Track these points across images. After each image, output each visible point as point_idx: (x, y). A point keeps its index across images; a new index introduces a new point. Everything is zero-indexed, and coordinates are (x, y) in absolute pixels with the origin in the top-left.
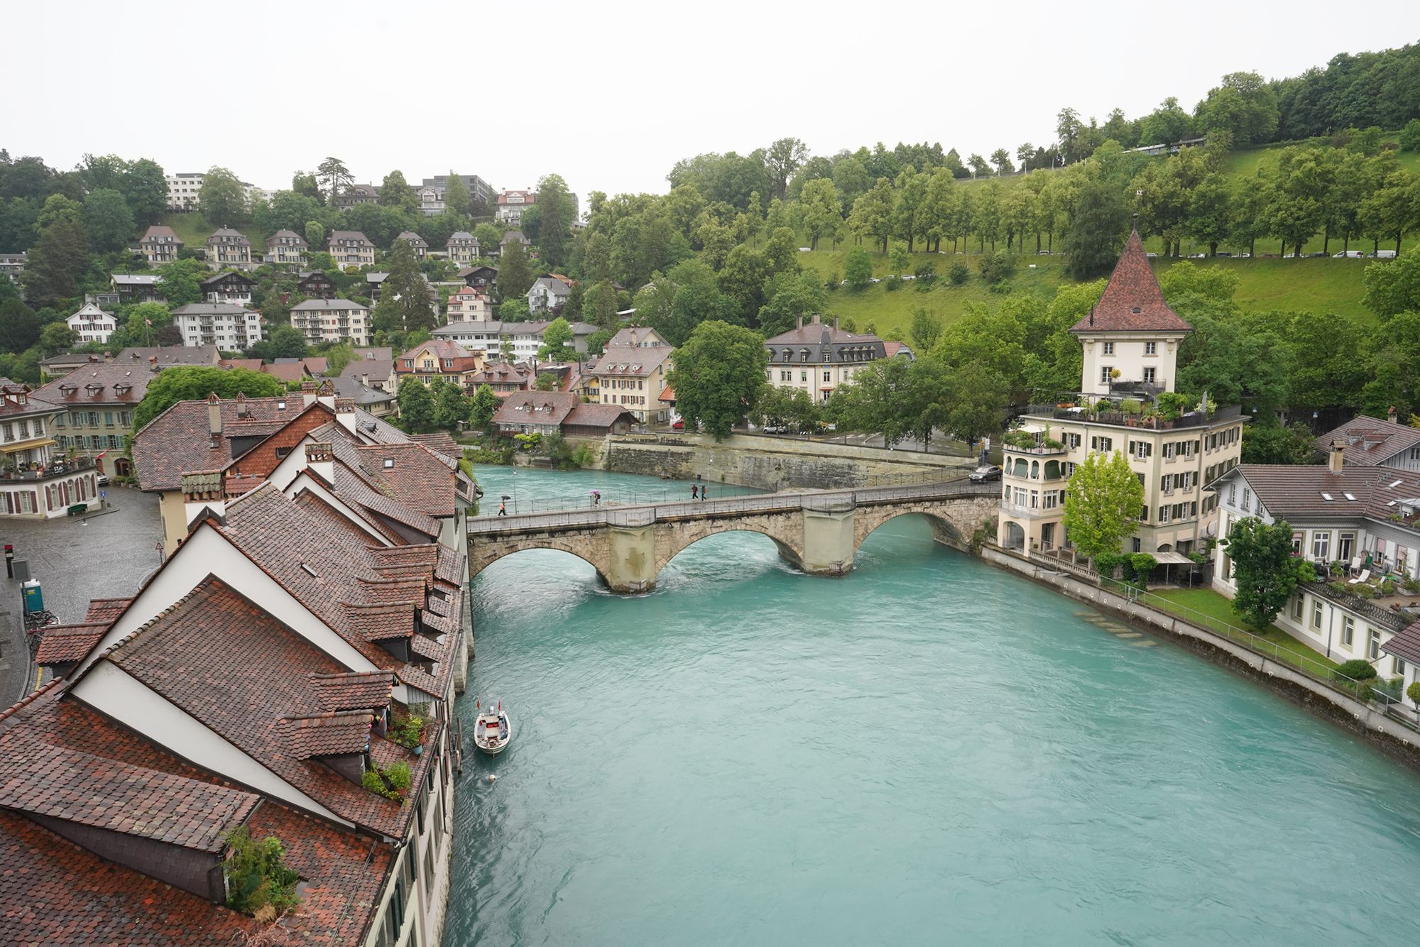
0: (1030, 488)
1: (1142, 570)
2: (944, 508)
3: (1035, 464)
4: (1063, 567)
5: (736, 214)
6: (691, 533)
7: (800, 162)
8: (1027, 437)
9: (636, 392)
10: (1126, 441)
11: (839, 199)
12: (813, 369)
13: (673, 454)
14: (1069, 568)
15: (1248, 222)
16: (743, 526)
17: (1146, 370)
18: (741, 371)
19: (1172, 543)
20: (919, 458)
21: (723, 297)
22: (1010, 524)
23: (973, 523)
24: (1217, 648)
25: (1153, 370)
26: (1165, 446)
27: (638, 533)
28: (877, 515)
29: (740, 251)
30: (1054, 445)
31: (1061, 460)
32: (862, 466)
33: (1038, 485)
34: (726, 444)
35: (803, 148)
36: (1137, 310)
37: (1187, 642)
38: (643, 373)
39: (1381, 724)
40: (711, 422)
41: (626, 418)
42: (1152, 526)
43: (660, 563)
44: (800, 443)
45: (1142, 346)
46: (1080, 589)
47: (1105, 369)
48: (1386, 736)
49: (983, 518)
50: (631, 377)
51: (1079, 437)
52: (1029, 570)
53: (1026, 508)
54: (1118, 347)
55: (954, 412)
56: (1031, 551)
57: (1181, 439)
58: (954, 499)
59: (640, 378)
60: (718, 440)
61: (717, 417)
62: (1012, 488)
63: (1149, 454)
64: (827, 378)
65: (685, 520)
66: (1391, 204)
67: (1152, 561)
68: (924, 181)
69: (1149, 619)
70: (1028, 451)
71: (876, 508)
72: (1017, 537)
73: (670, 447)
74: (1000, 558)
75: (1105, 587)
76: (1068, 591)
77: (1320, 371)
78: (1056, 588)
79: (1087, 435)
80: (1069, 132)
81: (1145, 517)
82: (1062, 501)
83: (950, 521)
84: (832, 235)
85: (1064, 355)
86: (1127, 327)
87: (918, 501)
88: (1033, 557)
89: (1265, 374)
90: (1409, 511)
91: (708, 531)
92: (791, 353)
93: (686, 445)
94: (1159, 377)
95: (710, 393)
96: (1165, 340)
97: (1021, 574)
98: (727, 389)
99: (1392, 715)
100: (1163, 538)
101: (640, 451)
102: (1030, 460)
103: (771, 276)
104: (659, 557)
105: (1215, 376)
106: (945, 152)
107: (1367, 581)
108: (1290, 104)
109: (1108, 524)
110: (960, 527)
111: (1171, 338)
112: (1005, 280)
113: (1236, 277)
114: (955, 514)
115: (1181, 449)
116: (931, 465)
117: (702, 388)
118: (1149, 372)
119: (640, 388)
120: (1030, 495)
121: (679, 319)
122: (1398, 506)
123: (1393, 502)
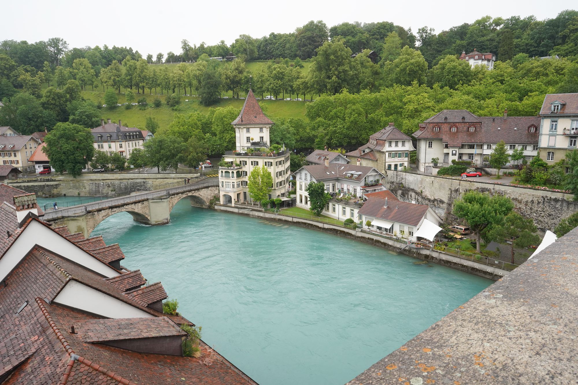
0: (231, 181)
1: (278, 204)
2: (199, 193)
3: (233, 172)
4: (248, 207)
5: (37, 72)
6: (103, 215)
7: (64, 49)
8: (227, 163)
9: (13, 158)
10: (263, 162)
11: (92, 68)
12: (114, 143)
13: (48, 186)
14: (251, 207)
15: (261, 87)
16: (125, 210)
17: (260, 137)
18: (84, 145)
19: (280, 194)
20: (175, 176)
21: (46, 112)
22: (225, 195)
23: (209, 197)
24: (308, 224)
25: (262, 137)
26: (276, 162)
27: (81, 219)
28: (176, 198)
29: (51, 90)
30: (237, 165)
31: (240, 170)
32: (150, 181)
33: (235, 180)
34: (78, 178)
35: (65, 43)
36: (256, 117)
37: (298, 223)
38: (15, 149)
39: (360, 234)
40: (71, 169)
41: (15, 171)
42: (275, 189)
43: (90, 231)
44: (119, 175)
45: (258, 129)
46: (257, 214)
47: (247, 138)
48: (362, 237)
49: (212, 195)
50: (9, 151)
51: (246, 162)
52: (236, 210)
53: (230, 189)
54: (251, 130)
55: (189, 157)
56: (235, 204)
57: (279, 160)
58: (202, 189)
59: (14, 151)
60: (75, 177)
61: (74, 167)
62: (224, 182)
63: (272, 165)
64: (121, 147)
65: (99, 210)
66: (302, 84)
67: (281, 200)
68: (135, 64)
69: (284, 219)
70: (230, 168)
71: (176, 195)
72: (229, 199)
73: (46, 183)
74: (223, 208)
75: (266, 211)
76: (252, 215)
77: (298, 136)
78: (247, 215)
79: (249, 161)
80: (186, 49)
81: (272, 187)
82: (242, 185)
83: (201, 197)
84: (92, 85)
85: (220, 133)
86: (254, 123)
87: (190, 191)
88: (236, 206)
89: (289, 138)
90: (350, 175)
91: (110, 214)
92: (101, 137)
93: (55, 181)
94: (265, 140)
95: (70, 155)
96: (266, 127)
97: (232, 213)
98: (77, 154)
99: (362, 231)
100: (278, 193)
101: (28, 186)
102: (231, 171)
103: (70, 102)
104: (89, 228)
105: (276, 139)
106: (134, 52)
107: (343, 196)
108: (260, 47)
109: (264, 190)
110: (205, 199)
111: (268, 126)
112: (177, 106)
113: (267, 106)
114: (203, 194)
115: (280, 163)
116: (181, 178)
117: (64, 153)
118: (262, 138)
119: (15, 156)
120: (231, 184)
121: (22, 123)
122: (346, 174)
123: (345, 173)
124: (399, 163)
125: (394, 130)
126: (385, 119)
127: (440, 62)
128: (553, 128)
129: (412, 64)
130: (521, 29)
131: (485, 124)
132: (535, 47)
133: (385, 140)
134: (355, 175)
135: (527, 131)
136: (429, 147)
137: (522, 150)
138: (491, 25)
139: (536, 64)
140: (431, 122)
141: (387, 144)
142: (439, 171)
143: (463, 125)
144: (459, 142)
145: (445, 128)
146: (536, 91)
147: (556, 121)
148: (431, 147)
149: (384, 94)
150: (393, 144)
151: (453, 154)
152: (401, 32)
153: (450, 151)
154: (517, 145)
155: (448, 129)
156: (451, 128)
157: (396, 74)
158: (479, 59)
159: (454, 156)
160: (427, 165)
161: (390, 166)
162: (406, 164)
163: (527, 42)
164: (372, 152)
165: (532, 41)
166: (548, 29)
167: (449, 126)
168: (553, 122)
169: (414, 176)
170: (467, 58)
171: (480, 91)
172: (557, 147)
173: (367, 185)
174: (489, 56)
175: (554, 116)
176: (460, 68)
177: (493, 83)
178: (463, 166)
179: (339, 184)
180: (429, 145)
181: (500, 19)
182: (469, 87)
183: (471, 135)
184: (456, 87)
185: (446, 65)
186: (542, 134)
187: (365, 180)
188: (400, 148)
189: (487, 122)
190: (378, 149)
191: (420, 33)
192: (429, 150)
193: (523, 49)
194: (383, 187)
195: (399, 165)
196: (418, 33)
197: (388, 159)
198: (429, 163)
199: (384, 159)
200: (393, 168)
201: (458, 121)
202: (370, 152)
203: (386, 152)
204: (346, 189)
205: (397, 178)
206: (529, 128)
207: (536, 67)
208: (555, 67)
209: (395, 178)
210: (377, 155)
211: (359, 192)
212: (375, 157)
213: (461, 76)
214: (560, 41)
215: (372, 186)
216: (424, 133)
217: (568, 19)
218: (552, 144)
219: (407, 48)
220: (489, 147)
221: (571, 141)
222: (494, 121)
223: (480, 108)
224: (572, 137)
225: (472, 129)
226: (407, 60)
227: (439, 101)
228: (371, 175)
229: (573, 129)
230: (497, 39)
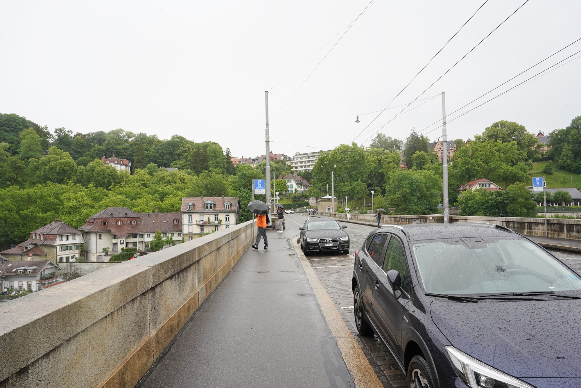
90: (23, 271)
122: (17, 270)
123: (14, 270)
124: (70, 256)
125: (63, 225)
126: (42, 215)
127: (89, 164)
128: (190, 220)
129: (61, 164)
130: (149, 143)
131: (143, 218)
132: (160, 159)
133: (56, 235)
134: (29, 270)
135: (172, 223)
136: (99, 239)
137: (172, 236)
138: (124, 136)
139: (166, 174)
140: (99, 217)
141: (58, 239)
142: (111, 258)
143: (126, 219)
144: (125, 233)
145: (112, 222)
146: (171, 194)
147: (191, 216)
148: (101, 238)
149: (37, 191)
150: (64, 238)
151: (121, 244)
152: (38, 129)
153: (118, 241)
154: (168, 233)
155: (114, 223)
156: (117, 222)
157: (44, 172)
158: (118, 164)
159: (122, 245)
160: (98, 254)
161: (61, 259)
162: (77, 256)
163: (154, 155)
164: (37, 248)
165: (158, 155)
166: (168, 147)
167: (115, 220)
168: (189, 216)
169: (90, 265)
170: (108, 162)
171: (130, 192)
172: (194, 233)
173: (43, 279)
174: (126, 162)
175: (190, 212)
176: (108, 171)
177: (139, 186)
178: (131, 252)
179: (7, 282)
180: (99, 237)
181: (131, 133)
182: (120, 188)
183: (134, 227)
184: (109, 188)
185: (95, 167)
186: (184, 225)
187: (41, 274)
188: (71, 241)
189: (144, 217)
190: (48, 244)
191: (57, 133)
192: (98, 241)
193: (152, 160)
194: (59, 279)
195: (70, 258)
196: (55, 132)
197: (59, 253)
198: (100, 253)
199: (55, 253)
200: (64, 260)
201: (122, 216)
202: (34, 247)
203: (57, 246)
204: (17, 286)
205: (71, 269)
206: (173, 221)
207: (167, 176)
208: (179, 177)
209: (69, 269)
210: (46, 250)
211: (35, 286)
212: (43, 252)
213: (110, 178)
214: (177, 157)
215: (49, 278)
216: (94, 227)
217: (179, 143)
218: (190, 231)
219: (54, 148)
220: (149, 236)
221: (201, 228)
222: (149, 216)
223: (133, 205)
224: (201, 226)
225: (134, 223)
226: (56, 160)
227: (97, 199)
228: (47, 269)
229: (201, 221)
230: (131, 149)
